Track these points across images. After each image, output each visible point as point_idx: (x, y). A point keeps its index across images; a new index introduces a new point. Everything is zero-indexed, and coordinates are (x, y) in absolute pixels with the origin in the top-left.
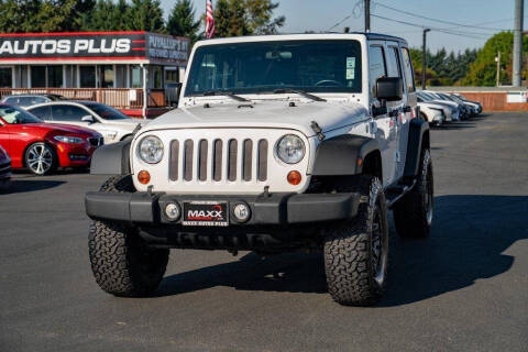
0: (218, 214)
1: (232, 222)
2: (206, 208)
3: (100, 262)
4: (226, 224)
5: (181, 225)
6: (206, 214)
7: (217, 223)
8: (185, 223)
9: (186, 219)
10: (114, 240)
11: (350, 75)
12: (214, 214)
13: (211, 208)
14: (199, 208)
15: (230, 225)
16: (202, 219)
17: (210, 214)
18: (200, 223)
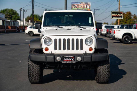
0: (73, 59)
1: (77, 61)
2: (69, 58)
3: (31, 74)
4: (75, 62)
5: (62, 63)
6: (69, 59)
7: (72, 62)
8: (63, 62)
9: (63, 61)
10: (37, 67)
11: (90, 22)
12: (71, 59)
13: (70, 58)
14: (67, 58)
15: (76, 62)
16: (68, 61)
17: (70, 59)
18: (67, 62)
